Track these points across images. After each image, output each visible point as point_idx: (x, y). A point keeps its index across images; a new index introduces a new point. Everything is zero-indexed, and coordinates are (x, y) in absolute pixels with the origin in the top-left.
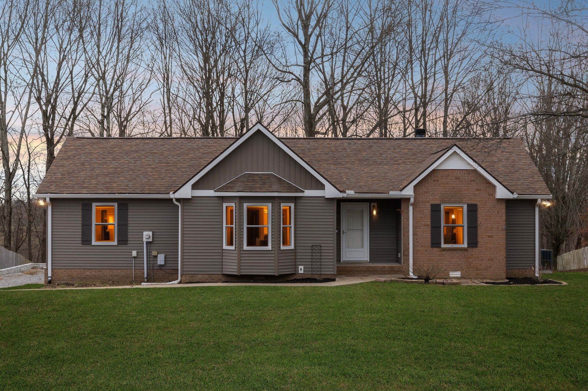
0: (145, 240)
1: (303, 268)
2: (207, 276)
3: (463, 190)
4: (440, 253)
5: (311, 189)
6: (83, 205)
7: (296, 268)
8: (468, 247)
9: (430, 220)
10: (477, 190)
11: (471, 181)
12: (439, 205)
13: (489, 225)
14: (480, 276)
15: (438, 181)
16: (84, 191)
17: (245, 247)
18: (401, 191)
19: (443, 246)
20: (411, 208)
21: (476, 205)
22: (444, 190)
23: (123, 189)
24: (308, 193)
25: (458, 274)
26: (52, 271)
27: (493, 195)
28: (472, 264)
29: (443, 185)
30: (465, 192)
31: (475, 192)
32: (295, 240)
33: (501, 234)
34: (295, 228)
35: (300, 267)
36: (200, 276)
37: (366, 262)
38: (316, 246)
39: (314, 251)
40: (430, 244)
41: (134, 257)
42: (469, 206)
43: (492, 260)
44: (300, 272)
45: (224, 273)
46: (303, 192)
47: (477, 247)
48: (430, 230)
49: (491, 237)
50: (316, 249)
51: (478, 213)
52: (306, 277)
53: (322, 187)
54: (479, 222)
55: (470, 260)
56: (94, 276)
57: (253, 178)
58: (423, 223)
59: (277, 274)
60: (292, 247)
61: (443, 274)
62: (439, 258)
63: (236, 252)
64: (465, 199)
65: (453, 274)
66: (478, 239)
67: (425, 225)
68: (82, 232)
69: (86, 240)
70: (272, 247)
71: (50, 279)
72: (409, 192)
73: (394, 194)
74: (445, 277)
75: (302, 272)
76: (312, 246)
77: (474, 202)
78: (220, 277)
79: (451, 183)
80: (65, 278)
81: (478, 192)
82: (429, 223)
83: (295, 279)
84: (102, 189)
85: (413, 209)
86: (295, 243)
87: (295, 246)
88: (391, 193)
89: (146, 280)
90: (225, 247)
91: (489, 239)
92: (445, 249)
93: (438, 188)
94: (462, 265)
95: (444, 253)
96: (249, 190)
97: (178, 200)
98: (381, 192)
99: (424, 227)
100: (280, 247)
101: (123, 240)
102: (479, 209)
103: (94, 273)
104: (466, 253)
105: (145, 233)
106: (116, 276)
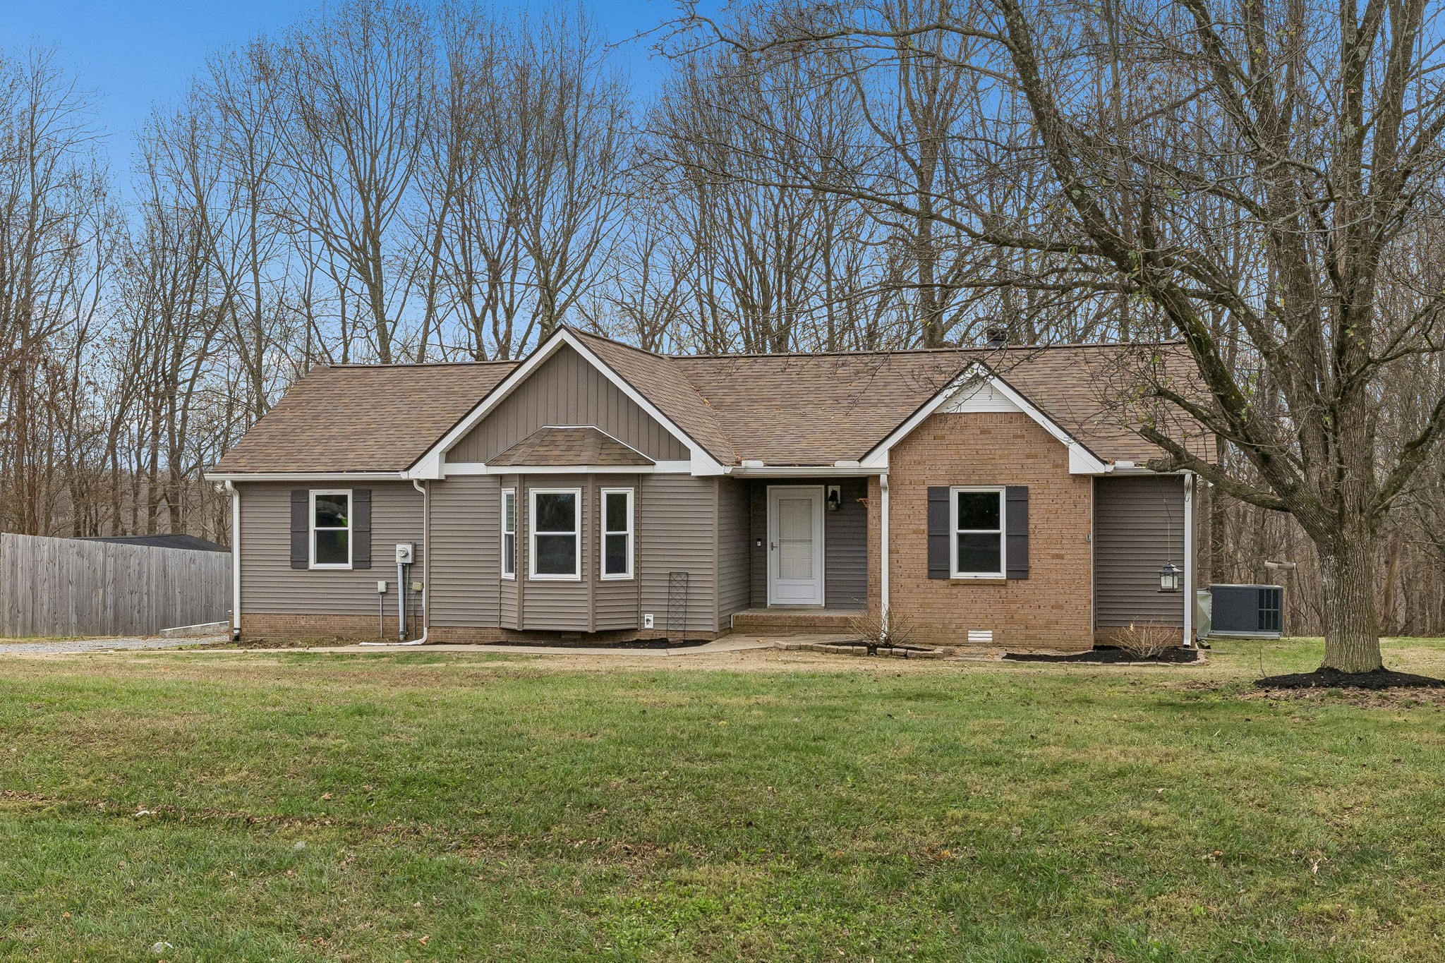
0: (399, 560)
1: (652, 619)
2: (473, 632)
3: (997, 457)
4: (947, 591)
5: (669, 458)
6: (294, 493)
7: (639, 618)
8: (1008, 578)
9: (925, 522)
10: (1029, 457)
11: (1015, 437)
12: (946, 490)
13: (1054, 531)
14: (1033, 642)
15: (943, 438)
16: (293, 467)
17: (533, 575)
18: (860, 460)
19: (955, 574)
20: (885, 497)
21: (1025, 490)
22: (957, 457)
23: (362, 463)
24: (663, 467)
25: (986, 636)
26: (242, 618)
27: (1062, 466)
28: (1016, 617)
29: (954, 447)
30: (1002, 461)
31: (1024, 461)
32: (636, 562)
33: (1080, 551)
34: (636, 537)
35: (647, 616)
36: (460, 631)
37: (817, 608)
38: (679, 574)
39: (675, 584)
40: (926, 571)
41: (382, 593)
42: (1010, 490)
43: (1062, 607)
44: (647, 626)
45: (503, 625)
46: (653, 464)
47: (1027, 579)
48: (925, 541)
49: (1061, 557)
50: (679, 580)
51: (1030, 507)
52: (659, 637)
53: (684, 454)
54: (1031, 526)
55: (1013, 607)
56: (314, 627)
57: (553, 438)
58: (911, 527)
59: (590, 630)
60: (630, 574)
61: (954, 636)
62: (945, 601)
63: (516, 585)
64: (1003, 476)
65: (974, 636)
66: (1031, 562)
67: (915, 532)
68: (292, 545)
69: (299, 561)
70: (582, 576)
71: (236, 632)
72: (878, 462)
73: (846, 467)
74: (958, 642)
75: (650, 626)
76: (670, 574)
77: (1023, 484)
78: (499, 633)
79: (972, 442)
80: (264, 631)
81: (1030, 461)
82: (925, 527)
83: (638, 641)
84: (325, 464)
85: (890, 498)
86: (636, 568)
87: (636, 574)
88: (838, 464)
89: (402, 637)
90: (505, 575)
91: (1055, 561)
92: (957, 583)
93: (943, 452)
94: (995, 616)
95: (955, 591)
96: (534, 463)
97: (422, 483)
98: (818, 462)
99: (914, 536)
100: (599, 575)
101: (363, 562)
102: (1033, 497)
103: (313, 622)
104: (1003, 591)
105: (399, 547)
106: (351, 628)
